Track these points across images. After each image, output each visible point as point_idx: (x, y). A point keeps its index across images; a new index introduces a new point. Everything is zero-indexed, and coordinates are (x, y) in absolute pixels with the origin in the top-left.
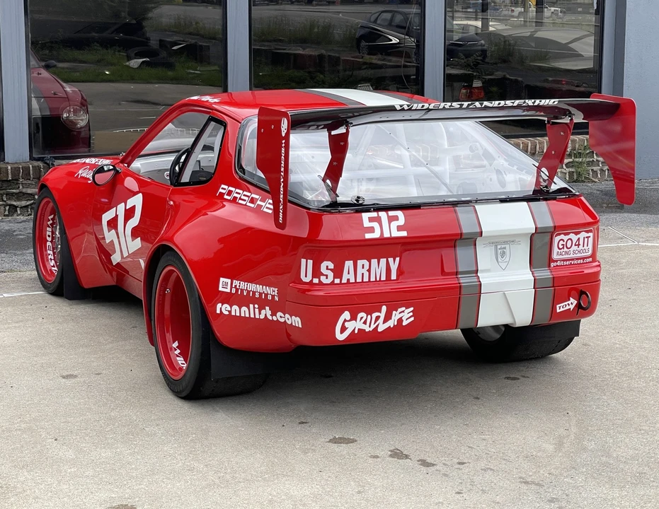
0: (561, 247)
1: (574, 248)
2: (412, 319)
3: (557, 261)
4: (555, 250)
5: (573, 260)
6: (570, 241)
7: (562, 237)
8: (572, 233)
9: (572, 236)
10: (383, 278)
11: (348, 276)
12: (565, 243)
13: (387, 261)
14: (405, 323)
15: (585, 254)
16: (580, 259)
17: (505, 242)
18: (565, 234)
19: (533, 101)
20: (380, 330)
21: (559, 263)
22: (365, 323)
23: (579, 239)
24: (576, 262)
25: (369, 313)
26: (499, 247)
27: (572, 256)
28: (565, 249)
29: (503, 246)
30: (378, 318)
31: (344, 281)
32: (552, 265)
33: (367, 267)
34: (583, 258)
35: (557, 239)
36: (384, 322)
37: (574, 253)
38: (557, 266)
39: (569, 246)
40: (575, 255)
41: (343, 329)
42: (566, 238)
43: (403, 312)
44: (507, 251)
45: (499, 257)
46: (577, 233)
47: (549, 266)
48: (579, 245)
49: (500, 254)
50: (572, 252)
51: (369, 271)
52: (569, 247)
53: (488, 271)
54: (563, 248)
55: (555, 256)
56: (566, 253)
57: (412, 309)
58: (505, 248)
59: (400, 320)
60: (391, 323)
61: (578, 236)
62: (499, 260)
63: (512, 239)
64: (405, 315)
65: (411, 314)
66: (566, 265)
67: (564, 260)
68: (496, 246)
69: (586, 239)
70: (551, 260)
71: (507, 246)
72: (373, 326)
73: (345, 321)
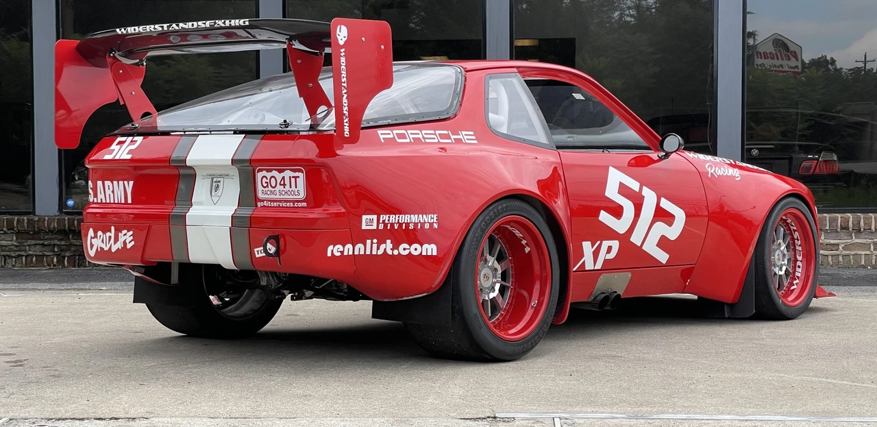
0: (265, 185)
1: (279, 188)
2: (133, 243)
3: (263, 201)
4: (260, 188)
5: (280, 201)
6: (273, 179)
7: (264, 173)
8: (275, 170)
9: (275, 173)
10: (123, 202)
11: (101, 196)
12: (268, 181)
13: (124, 183)
14: (129, 246)
15: (294, 197)
16: (290, 201)
17: (221, 176)
18: (268, 171)
19: (223, 21)
20: (113, 250)
21: (265, 204)
22: (103, 241)
23: (283, 178)
24: (284, 204)
25: (104, 232)
26: (215, 180)
27: (278, 196)
28: (270, 188)
29: (218, 179)
30: (110, 237)
31: (99, 201)
32: (259, 204)
33: (111, 189)
34: (294, 202)
35: (259, 175)
36: (115, 242)
37: (279, 193)
38: (264, 206)
39: (273, 184)
40: (282, 197)
41: (92, 246)
42: (269, 175)
43: (125, 234)
44: (221, 185)
45: (213, 190)
46: (280, 171)
47: (256, 206)
48: (284, 185)
49: (214, 187)
50: (278, 193)
51: (113, 192)
52: (273, 186)
53: (200, 203)
54: (267, 186)
55: (260, 195)
56: (272, 193)
57: (131, 233)
58: (219, 182)
59: (125, 242)
60: (119, 245)
61: (282, 174)
62: (213, 194)
63: (226, 173)
64: (127, 237)
65: (132, 238)
66: (274, 207)
67: (271, 201)
68: (213, 179)
69: (293, 180)
70: (257, 199)
71: (221, 179)
72: (108, 246)
73: (92, 238)
